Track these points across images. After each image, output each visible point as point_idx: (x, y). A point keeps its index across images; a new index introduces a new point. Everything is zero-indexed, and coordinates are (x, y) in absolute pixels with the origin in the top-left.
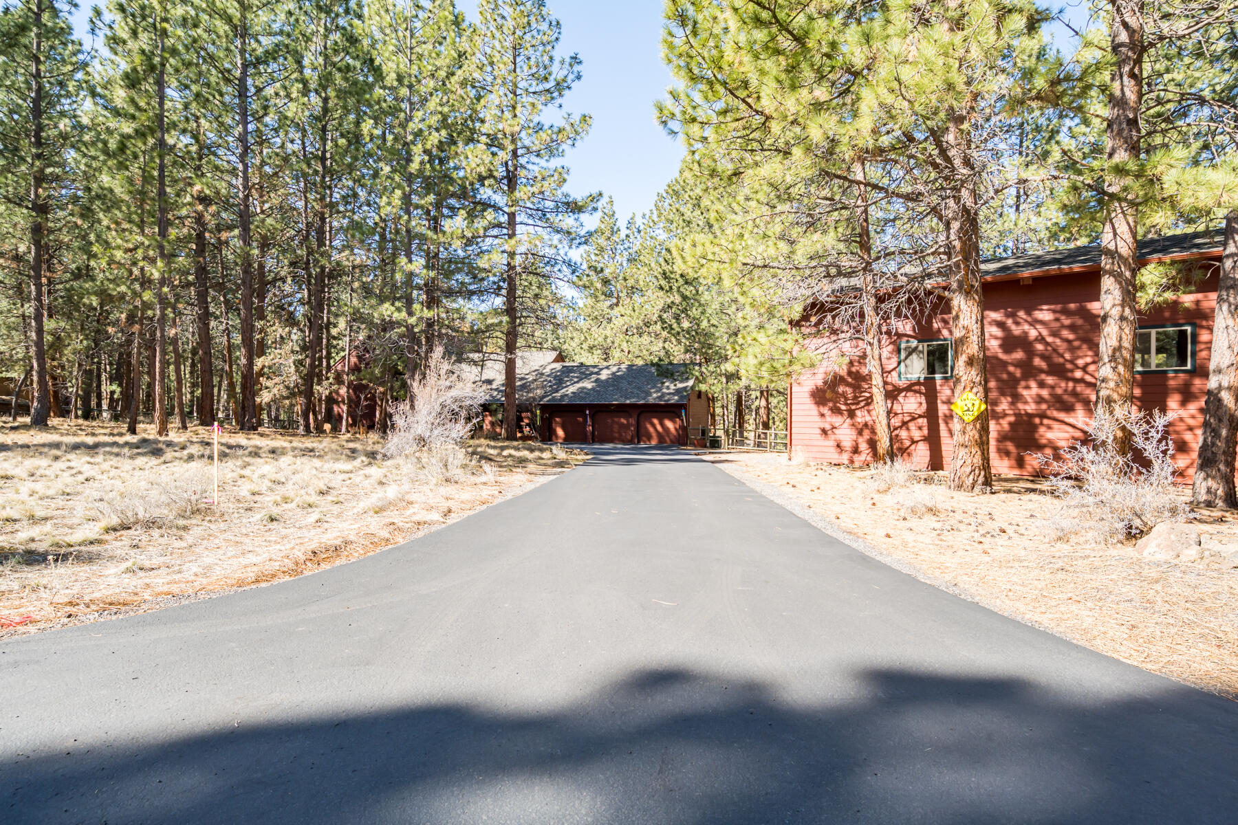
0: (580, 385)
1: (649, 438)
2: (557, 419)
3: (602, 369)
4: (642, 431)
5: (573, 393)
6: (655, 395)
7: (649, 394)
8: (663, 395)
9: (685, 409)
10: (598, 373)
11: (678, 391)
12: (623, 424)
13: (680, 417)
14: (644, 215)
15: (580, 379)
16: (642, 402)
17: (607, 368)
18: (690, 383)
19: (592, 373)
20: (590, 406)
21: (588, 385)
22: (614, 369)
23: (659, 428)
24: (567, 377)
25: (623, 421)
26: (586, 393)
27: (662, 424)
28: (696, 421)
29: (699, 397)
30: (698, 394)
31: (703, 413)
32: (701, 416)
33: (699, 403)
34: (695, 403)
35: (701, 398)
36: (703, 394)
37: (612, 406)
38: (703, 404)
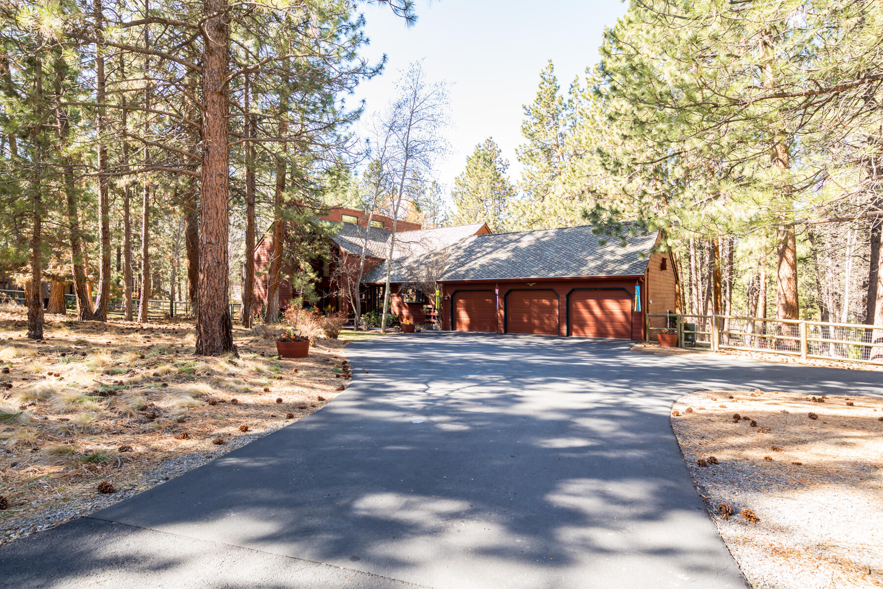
0: (494, 255)
1: (582, 324)
2: (461, 300)
3: (522, 236)
4: (574, 316)
5: (482, 266)
6: (592, 265)
7: (583, 263)
8: (606, 263)
9: (641, 284)
10: (517, 241)
11: (628, 257)
12: (545, 305)
13: (632, 297)
14: (588, 69)
15: (495, 249)
16: (572, 275)
17: (531, 233)
18: (649, 245)
19: (511, 241)
20: (502, 283)
21: (502, 255)
22: (539, 234)
23: (597, 311)
24: (480, 247)
25: (546, 302)
26: (498, 266)
27: (602, 307)
28: (659, 303)
29: (663, 267)
30: (661, 262)
31: (669, 292)
32: (666, 296)
33: (662, 276)
34: (657, 276)
35: (665, 269)
36: (668, 263)
37: (531, 283)
38: (668, 278)
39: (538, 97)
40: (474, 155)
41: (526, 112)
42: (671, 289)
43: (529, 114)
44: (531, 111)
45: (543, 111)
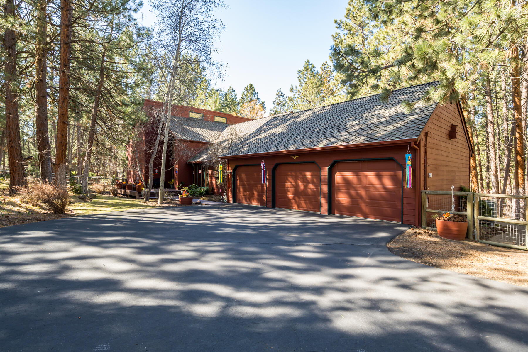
13: (402, 169)
20: (268, 157)
28: (445, 177)
29: (452, 134)
30: (449, 129)
31: (460, 165)
32: (456, 169)
33: (450, 146)
34: (443, 144)
35: (455, 137)
36: (459, 130)
37: (294, 155)
38: (460, 149)
39: (348, 12)
40: (303, 69)
41: (338, 26)
42: (464, 162)
43: (339, 27)
44: (341, 24)
45: (351, 23)
